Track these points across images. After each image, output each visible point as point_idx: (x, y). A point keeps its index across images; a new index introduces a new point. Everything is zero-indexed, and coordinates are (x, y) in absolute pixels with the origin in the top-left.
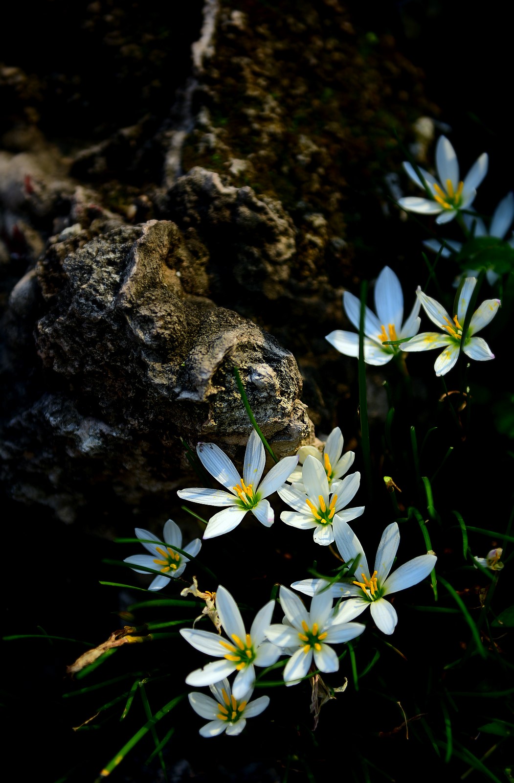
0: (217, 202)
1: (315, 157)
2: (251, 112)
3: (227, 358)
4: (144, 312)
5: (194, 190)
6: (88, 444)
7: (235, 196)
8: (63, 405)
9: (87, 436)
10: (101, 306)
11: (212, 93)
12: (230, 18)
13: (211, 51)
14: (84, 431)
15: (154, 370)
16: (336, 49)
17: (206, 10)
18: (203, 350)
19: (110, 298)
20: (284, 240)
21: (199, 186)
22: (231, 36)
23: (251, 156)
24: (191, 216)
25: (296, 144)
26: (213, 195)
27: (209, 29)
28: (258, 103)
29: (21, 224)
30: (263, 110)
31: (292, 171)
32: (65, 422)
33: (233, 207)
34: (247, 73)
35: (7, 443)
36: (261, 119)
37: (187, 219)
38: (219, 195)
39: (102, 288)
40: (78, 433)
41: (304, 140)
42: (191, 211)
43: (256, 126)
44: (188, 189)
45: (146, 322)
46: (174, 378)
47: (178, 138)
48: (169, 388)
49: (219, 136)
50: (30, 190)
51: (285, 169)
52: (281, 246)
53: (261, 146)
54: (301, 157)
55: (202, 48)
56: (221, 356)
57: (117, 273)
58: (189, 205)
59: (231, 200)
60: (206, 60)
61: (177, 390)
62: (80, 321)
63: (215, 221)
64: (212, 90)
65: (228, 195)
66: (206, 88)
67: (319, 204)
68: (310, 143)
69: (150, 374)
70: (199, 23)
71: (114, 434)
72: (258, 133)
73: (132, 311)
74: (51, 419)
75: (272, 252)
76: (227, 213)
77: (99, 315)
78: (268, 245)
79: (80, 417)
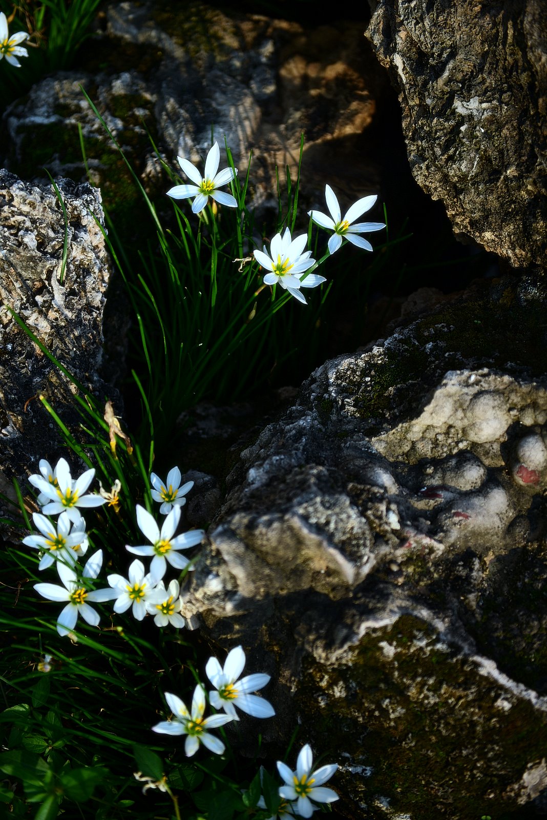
0: (357, 618)
1: (385, 712)
2: (431, 682)
3: (225, 562)
4: (276, 525)
5: (375, 608)
6: (252, 473)
7: (356, 631)
8: (283, 468)
9: (258, 474)
10: (300, 504)
11: (455, 660)
12: (506, 699)
13: (483, 672)
14: (261, 474)
15: (244, 517)
16: (473, 776)
17: (522, 687)
18: (238, 551)
19: (301, 511)
20: (324, 655)
21: (376, 612)
22: (493, 694)
23: (396, 664)
24: (360, 598)
25: (399, 703)
26: (363, 618)
27: (503, 680)
28: (435, 689)
29: (440, 500)
30: (428, 690)
31: (380, 690)
32: (271, 464)
33: (350, 627)
34: (460, 692)
35: (294, 432)
36: (423, 685)
37: (360, 595)
38: (361, 621)
39: (311, 509)
40: (261, 470)
41: (401, 711)
42: (362, 600)
43: (419, 679)
44: (379, 605)
45: (269, 524)
46: (233, 527)
47: (441, 626)
48: (230, 522)
49: (421, 649)
50: (457, 514)
51: (382, 686)
52: (320, 651)
53: (402, 676)
54: (387, 701)
55: (488, 668)
56: (226, 557)
57: (317, 524)
58: (368, 600)
59: (355, 628)
60: (477, 665)
61: (226, 526)
62: (303, 490)
63: (347, 611)
64: (457, 661)
65: (359, 627)
66: (460, 657)
67: (352, 699)
68: (397, 714)
69: (243, 514)
70: (511, 676)
71: (246, 490)
72: (413, 679)
73: (281, 520)
74: (278, 458)
75: (319, 643)
76: (349, 621)
77: (295, 501)
78: (324, 642)
79: (271, 475)
